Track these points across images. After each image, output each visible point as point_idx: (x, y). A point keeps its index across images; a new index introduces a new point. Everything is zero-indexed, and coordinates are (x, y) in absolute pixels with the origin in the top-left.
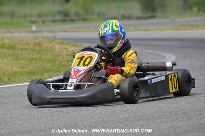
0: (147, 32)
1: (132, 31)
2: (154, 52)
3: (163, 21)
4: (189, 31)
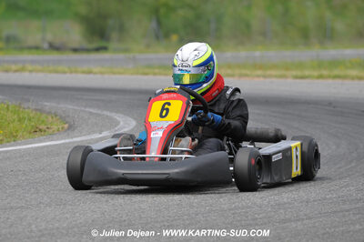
0: (91, 76)
1: (65, 73)
2: (99, 112)
3: (121, 56)
4: (162, 77)
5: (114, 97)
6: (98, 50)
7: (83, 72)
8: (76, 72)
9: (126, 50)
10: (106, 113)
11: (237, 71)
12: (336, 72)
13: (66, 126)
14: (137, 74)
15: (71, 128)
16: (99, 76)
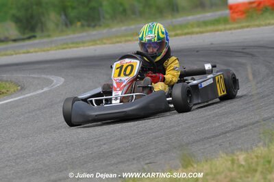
0: (29, 55)
3: (45, 40)
4: (75, 49)
5: (47, 65)
6: (29, 38)
7: (24, 53)
8: (19, 53)
9: (49, 36)
10: (43, 76)
11: (123, 39)
12: (186, 31)
13: (19, 88)
14: (59, 49)
15: (23, 89)
16: (34, 54)
